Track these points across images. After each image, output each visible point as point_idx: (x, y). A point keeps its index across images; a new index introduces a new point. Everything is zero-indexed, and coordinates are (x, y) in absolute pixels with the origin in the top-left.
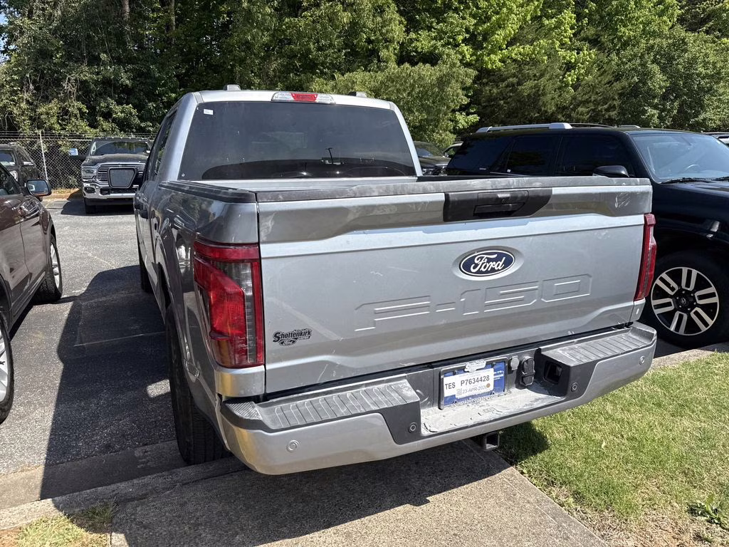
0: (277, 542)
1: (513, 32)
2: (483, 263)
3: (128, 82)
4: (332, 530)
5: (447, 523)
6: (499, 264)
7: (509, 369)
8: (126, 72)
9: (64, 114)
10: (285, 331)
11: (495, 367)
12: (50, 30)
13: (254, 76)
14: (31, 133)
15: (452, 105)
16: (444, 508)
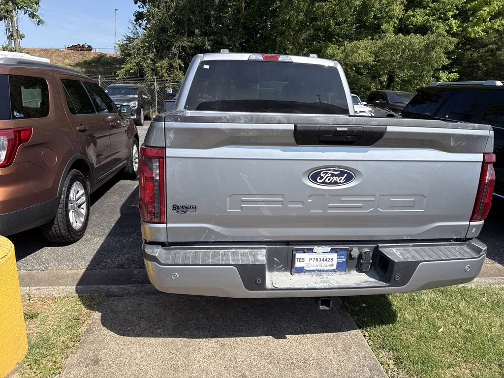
0: (179, 339)
1: (497, 8)
2: (327, 177)
3: (209, 47)
4: (214, 340)
5: (291, 354)
6: (341, 179)
7: (350, 257)
8: (209, 41)
9: (171, 67)
10: (180, 205)
11: (339, 253)
12: (168, 15)
13: (289, 44)
14: (151, 78)
15: (436, 66)
16: (294, 344)
